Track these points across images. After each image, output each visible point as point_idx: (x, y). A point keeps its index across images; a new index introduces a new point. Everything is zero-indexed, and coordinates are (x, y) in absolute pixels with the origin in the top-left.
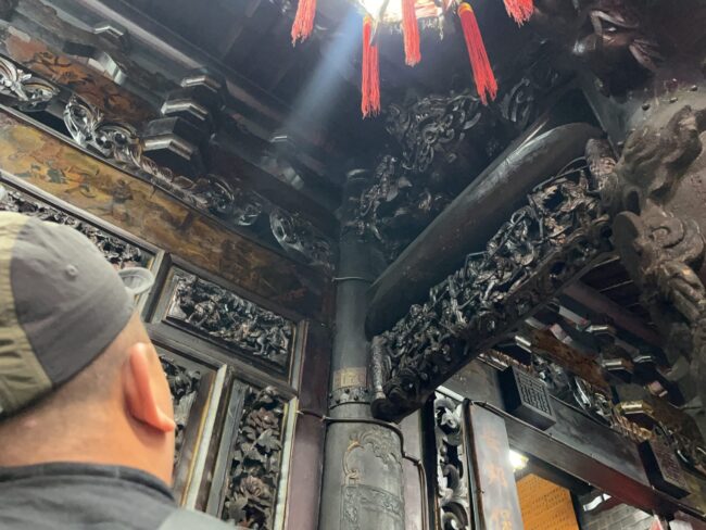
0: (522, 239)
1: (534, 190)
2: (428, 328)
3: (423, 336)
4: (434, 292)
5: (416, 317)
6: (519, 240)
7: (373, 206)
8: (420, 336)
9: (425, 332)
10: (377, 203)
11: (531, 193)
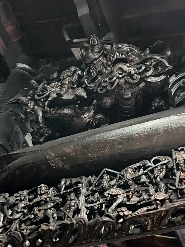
0: (158, 179)
1: (179, 149)
2: (50, 208)
3: (42, 212)
4: (65, 183)
5: (41, 194)
6: (156, 178)
7: (48, 96)
8: (39, 211)
9: (46, 210)
10: (54, 95)
11: (176, 150)
